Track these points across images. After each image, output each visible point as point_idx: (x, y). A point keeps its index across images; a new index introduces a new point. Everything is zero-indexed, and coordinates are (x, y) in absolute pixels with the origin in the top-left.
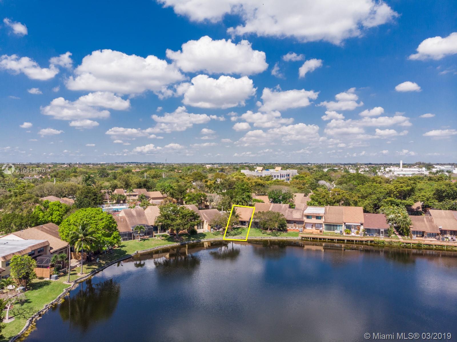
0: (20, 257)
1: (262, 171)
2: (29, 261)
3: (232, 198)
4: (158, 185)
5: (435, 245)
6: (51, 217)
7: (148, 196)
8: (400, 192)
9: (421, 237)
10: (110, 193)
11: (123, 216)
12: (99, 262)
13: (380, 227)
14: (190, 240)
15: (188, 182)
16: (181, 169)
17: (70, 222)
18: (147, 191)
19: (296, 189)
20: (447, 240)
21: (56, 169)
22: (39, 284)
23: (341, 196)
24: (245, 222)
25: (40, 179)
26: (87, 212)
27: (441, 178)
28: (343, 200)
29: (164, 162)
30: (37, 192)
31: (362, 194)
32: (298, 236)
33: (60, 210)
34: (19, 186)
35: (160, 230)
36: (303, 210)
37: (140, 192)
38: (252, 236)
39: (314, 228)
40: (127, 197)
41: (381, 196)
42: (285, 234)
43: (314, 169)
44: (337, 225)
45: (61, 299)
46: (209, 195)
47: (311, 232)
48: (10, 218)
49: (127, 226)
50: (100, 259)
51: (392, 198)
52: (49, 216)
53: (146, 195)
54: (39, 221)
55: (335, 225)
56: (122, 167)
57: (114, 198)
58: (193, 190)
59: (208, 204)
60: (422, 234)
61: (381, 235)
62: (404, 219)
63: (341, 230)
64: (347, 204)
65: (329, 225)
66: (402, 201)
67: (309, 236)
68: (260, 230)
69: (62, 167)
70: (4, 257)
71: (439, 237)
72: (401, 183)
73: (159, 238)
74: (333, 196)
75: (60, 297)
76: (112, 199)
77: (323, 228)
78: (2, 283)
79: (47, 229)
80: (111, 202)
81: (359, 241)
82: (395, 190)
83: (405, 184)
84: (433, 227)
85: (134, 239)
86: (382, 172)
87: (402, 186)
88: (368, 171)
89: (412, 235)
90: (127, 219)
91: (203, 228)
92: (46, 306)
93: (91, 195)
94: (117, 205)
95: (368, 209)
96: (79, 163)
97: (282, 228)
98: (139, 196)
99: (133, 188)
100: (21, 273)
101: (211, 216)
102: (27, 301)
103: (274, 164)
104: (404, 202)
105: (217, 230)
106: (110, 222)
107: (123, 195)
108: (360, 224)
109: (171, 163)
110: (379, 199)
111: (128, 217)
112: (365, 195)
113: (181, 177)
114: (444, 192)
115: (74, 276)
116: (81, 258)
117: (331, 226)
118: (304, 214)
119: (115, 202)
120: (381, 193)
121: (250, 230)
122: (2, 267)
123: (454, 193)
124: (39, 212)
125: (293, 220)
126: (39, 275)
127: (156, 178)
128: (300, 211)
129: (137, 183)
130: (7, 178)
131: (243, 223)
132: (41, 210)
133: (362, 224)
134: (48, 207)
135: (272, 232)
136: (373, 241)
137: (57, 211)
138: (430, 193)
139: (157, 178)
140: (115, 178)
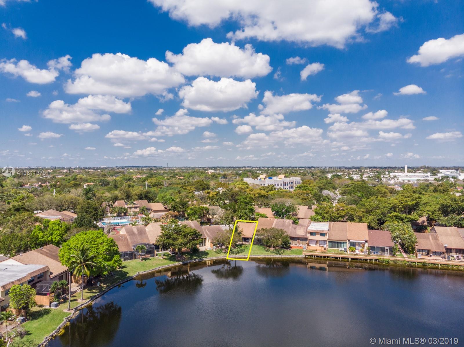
0: (19, 287)
1: (265, 178)
2: (28, 290)
3: (234, 211)
4: (159, 195)
5: (441, 265)
6: (51, 237)
7: (149, 208)
8: (405, 207)
9: (426, 255)
10: (110, 206)
11: (124, 234)
12: (100, 285)
13: (383, 245)
14: (192, 259)
15: (189, 191)
16: (184, 174)
17: (70, 246)
18: (149, 202)
19: (300, 201)
20: (453, 258)
21: (55, 174)
22: (39, 313)
23: (345, 211)
24: (248, 239)
25: (39, 188)
26: (88, 236)
27: (446, 189)
28: (347, 216)
29: (166, 166)
30: (36, 205)
31: (367, 209)
32: (301, 254)
33: (60, 229)
34: (18, 197)
35: (161, 249)
36: (306, 226)
37: (141, 203)
38: (254, 255)
39: (318, 245)
40: (128, 209)
41: (386, 210)
42: (288, 251)
43: (318, 174)
44: (341, 243)
45: (61, 330)
46: (211, 209)
47: (315, 249)
48: (10, 240)
49: (128, 245)
50: (101, 282)
51: (397, 213)
52: (49, 236)
53: (147, 207)
54: (38, 241)
55: (339, 242)
56: (123, 173)
57: (115, 210)
58: (195, 201)
59: (210, 217)
60: (428, 252)
61: (386, 253)
62: (409, 237)
63: (346, 248)
64: (351, 219)
65: (333, 242)
66: (407, 216)
67: (312, 253)
68: (263, 248)
69: (61, 172)
70: (3, 287)
71: (445, 256)
72: (406, 197)
73: (161, 258)
74: (337, 211)
75: (60, 327)
76: (112, 211)
77: (327, 246)
78: (2, 316)
79: (47, 251)
80: (112, 215)
81: (363, 259)
82: (399, 205)
83: (410, 199)
84: (438, 245)
85: (135, 259)
86: (386, 177)
87: (406, 200)
88: (372, 177)
89: (418, 253)
90: (128, 237)
91: (205, 245)
92: (46, 338)
93: (91, 210)
94: (118, 218)
95: (373, 225)
96: (79, 167)
97: (286, 246)
98: (140, 208)
99: (134, 200)
100: (20, 304)
101: (213, 233)
102: (27, 333)
103: (277, 168)
104: (409, 217)
105: (220, 248)
106: (111, 245)
107: (124, 207)
108: (364, 242)
109: (172, 167)
110: (383, 214)
111: (129, 235)
112: (370, 209)
113: (182, 187)
114: (449, 207)
115: (74, 302)
116: (81, 282)
117: (335, 243)
118: (308, 231)
119: (115, 214)
120: (385, 207)
121: (252, 248)
122: (2, 296)
123: (459, 208)
124: (39, 232)
125: (297, 236)
126: (38, 303)
127: (157, 186)
128: (304, 227)
129: (138, 194)
130: (6, 188)
131: (246, 239)
132: (40, 229)
133: (366, 242)
134: (48, 226)
135: (276, 249)
136: (378, 259)
137: (57, 231)
138: (435, 207)
139: (159, 186)
140: (116, 187)
